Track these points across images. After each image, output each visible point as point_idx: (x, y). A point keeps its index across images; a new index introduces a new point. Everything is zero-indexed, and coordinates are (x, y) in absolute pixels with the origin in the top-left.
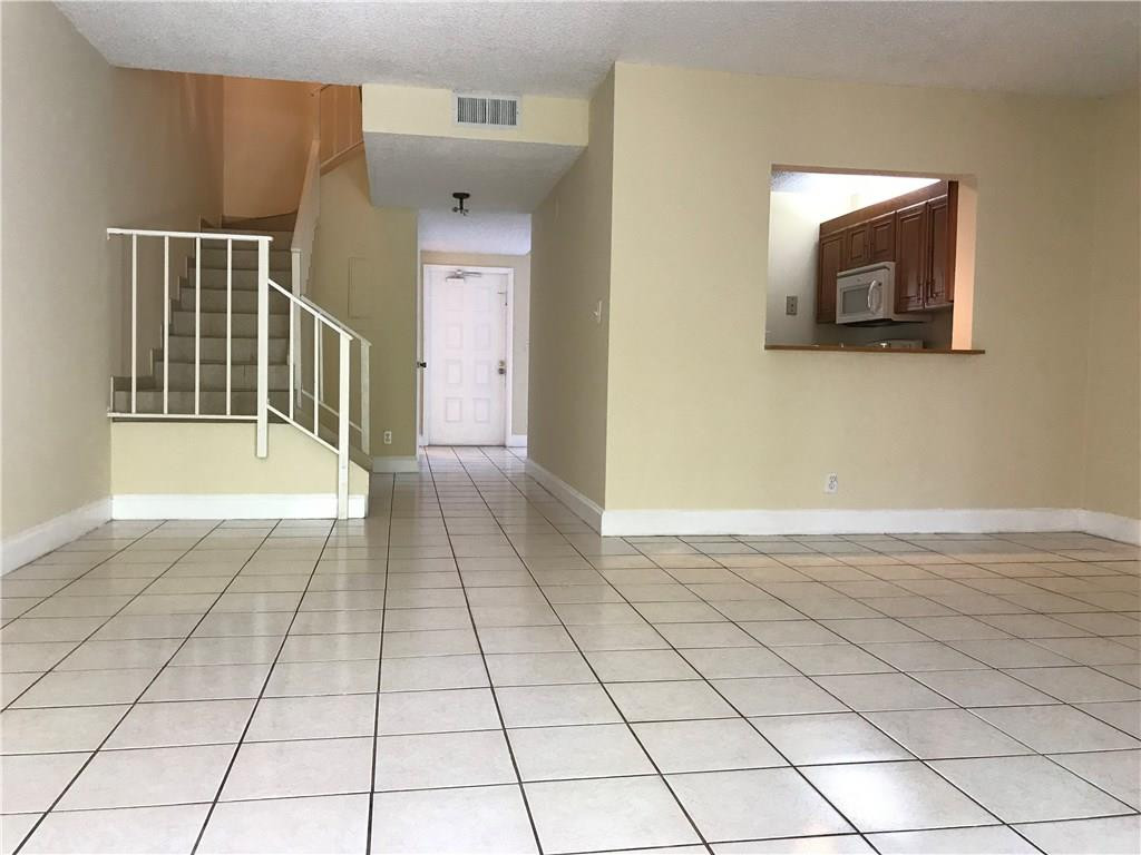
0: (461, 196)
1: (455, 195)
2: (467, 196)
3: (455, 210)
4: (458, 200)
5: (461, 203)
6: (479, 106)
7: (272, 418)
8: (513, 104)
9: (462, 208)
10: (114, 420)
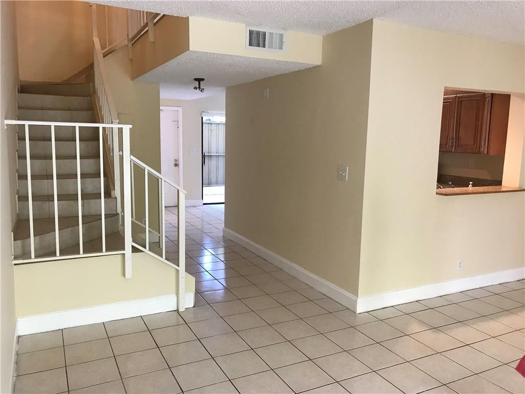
0: (199, 80)
1: (196, 79)
2: (203, 80)
3: (195, 88)
4: (198, 82)
5: (199, 84)
6: (261, 36)
7: (135, 250)
8: (281, 36)
9: (199, 87)
10: (15, 265)
